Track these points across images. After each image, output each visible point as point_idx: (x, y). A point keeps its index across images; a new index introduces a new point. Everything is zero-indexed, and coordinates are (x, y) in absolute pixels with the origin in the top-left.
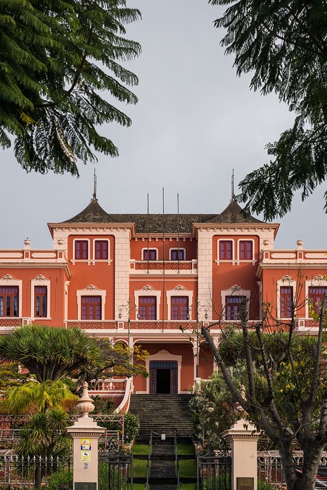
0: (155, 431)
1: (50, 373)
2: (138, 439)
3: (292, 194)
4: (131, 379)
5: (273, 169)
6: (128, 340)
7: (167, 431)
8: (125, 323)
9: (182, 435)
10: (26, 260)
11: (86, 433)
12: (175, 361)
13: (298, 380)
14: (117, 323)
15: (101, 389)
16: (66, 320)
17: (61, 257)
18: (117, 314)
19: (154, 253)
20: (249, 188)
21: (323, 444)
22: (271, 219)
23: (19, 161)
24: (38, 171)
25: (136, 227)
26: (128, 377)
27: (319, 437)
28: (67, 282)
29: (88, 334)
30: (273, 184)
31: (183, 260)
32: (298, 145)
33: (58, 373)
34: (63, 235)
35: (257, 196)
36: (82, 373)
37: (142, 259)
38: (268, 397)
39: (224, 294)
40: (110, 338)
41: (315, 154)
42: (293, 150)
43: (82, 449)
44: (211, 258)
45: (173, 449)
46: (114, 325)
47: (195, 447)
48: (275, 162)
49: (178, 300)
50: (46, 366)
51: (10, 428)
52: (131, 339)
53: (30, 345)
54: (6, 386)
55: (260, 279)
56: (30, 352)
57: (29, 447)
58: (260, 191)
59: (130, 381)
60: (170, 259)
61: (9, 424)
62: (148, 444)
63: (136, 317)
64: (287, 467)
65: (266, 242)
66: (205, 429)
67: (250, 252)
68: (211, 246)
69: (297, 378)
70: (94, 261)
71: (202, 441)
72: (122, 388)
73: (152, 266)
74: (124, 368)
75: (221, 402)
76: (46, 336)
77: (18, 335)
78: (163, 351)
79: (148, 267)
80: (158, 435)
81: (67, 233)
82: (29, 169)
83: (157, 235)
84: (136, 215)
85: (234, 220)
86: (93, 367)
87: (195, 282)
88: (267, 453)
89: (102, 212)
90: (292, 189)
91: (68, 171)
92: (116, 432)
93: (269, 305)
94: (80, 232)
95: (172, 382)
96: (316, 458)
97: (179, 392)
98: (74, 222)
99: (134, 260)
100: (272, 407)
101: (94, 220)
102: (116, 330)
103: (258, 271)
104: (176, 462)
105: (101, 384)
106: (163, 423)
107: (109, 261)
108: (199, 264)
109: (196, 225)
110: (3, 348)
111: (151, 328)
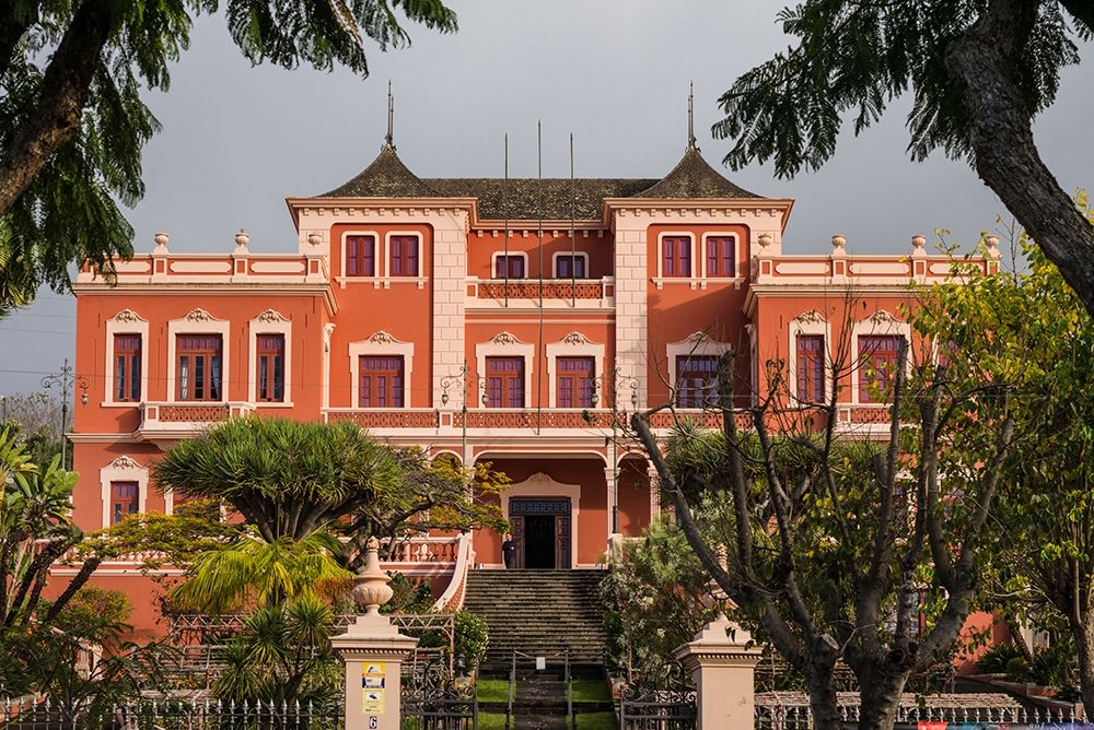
0: (521, 651)
1: (291, 523)
2: (485, 667)
3: (837, 119)
4: (469, 535)
5: (794, 63)
6: (462, 451)
7: (548, 650)
8: (455, 414)
9: (583, 660)
10: (239, 278)
11: (374, 649)
12: (565, 497)
13: (846, 530)
14: (438, 414)
15: (402, 558)
16: (326, 406)
17: (315, 270)
18: (437, 396)
19: (519, 262)
20: (742, 106)
21: (904, 670)
22: (792, 172)
23: (238, 40)
24: (278, 62)
25: (480, 206)
26: (463, 532)
27: (895, 656)
28: (329, 327)
29: (376, 439)
30: (795, 96)
31: (583, 277)
32: (849, 11)
33: (308, 521)
34: (318, 223)
35: (762, 124)
36: (362, 522)
37: (494, 276)
38: (783, 566)
39: (673, 351)
40: (424, 447)
41: (886, 31)
42: (837, 23)
43: (364, 684)
44: (643, 273)
45: (562, 688)
46: (433, 419)
47: (612, 685)
48: (799, 49)
49: (571, 364)
50: (283, 507)
51: (201, 644)
52: (469, 448)
53: (248, 461)
54: (192, 551)
55: (752, 319)
56: (246, 476)
57: (245, 681)
58: (767, 111)
59: (466, 541)
60: (554, 275)
61: (199, 634)
62: (507, 678)
63: (481, 402)
64: (825, 721)
65: (765, 239)
66: (633, 644)
67: (728, 261)
68: (643, 248)
69: (845, 524)
70: (388, 280)
71: (627, 671)
72: (449, 557)
73: (514, 291)
74: (453, 512)
75: (670, 584)
76: (283, 441)
77: (221, 439)
78: (540, 475)
79: (506, 292)
80: (529, 660)
81: (328, 219)
82: (257, 59)
83: (526, 225)
84: (481, 180)
85: (694, 192)
86: (386, 509)
87: (608, 325)
88: (772, 697)
89: (406, 174)
90: (836, 108)
91: (344, 63)
92: (438, 652)
93: (783, 364)
94: (358, 217)
95: (558, 543)
96: (889, 701)
97: (575, 565)
98: (344, 195)
99: (475, 278)
100: (791, 589)
101: (388, 192)
102: (435, 429)
103: (747, 303)
104: (569, 718)
105: (402, 547)
106: (540, 633)
107: (422, 279)
108: (619, 286)
109: (611, 202)
110: (188, 468)
111: (512, 426)
